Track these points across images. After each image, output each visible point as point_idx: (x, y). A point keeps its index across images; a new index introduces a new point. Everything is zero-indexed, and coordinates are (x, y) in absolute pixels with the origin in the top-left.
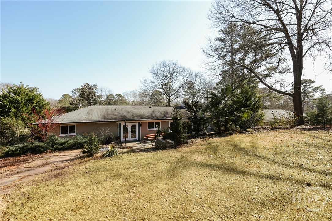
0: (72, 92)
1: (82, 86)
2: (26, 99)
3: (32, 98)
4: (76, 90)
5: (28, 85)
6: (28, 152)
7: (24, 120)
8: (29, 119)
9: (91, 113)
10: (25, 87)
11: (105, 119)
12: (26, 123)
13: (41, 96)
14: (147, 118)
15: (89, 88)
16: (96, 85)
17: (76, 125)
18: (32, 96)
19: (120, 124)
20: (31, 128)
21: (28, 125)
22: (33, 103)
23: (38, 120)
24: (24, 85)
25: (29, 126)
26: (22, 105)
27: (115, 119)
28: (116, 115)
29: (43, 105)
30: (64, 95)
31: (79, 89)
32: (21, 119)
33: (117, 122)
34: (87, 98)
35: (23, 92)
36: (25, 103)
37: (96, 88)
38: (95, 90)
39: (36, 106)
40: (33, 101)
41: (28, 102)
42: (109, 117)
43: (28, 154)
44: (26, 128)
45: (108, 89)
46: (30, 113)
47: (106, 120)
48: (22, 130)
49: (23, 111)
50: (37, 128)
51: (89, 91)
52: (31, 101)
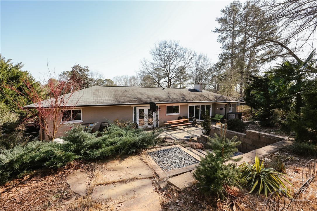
0: (61, 75)
1: (72, 68)
2: (9, 77)
3: (17, 76)
4: (65, 73)
5: (10, 60)
6: (25, 171)
7: (8, 104)
8: (15, 103)
9: (98, 94)
10: (6, 61)
11: (118, 101)
12: (11, 107)
13: (29, 75)
14: (165, 100)
15: (80, 71)
16: (87, 67)
17: (81, 109)
18: (17, 74)
19: (135, 108)
20: (19, 113)
21: (14, 109)
22: (18, 83)
23: (27, 104)
24: (4, 58)
25: (16, 111)
26: (5, 84)
27: (130, 101)
28: (129, 97)
29: (32, 85)
30: (49, 79)
31: (67, 72)
32: (4, 102)
33: (132, 106)
34: (78, 81)
35: (4, 68)
36: (8, 81)
37: (88, 71)
38: (86, 73)
39: (23, 86)
40: (19, 80)
41: (13, 81)
42: (122, 99)
43: (25, 178)
44: (12, 114)
45: (99, 73)
46: (16, 95)
47: (120, 103)
48: (7, 116)
49: (6, 92)
50: (27, 114)
51: (80, 73)
52: (16, 80)
